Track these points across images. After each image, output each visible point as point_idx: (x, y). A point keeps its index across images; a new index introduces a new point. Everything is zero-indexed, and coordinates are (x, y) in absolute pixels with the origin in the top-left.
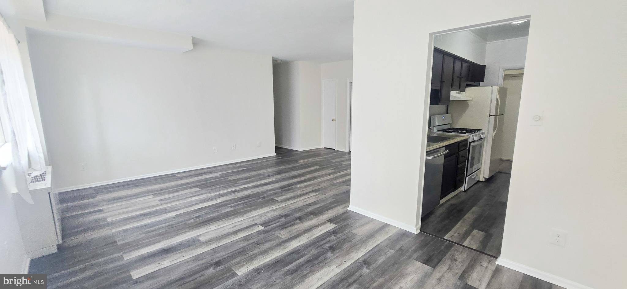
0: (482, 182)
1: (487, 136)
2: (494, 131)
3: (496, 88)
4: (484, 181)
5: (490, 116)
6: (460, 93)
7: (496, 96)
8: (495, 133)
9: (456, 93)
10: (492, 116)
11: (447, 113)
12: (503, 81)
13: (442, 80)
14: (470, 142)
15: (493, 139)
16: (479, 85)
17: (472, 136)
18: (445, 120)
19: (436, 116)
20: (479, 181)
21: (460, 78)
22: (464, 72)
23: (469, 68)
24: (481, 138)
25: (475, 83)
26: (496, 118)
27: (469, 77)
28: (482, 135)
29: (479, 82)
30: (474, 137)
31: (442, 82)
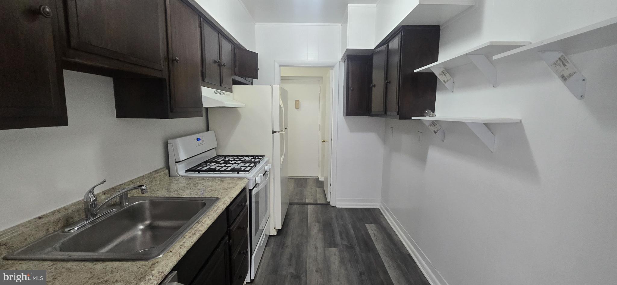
0: (273, 236)
1: (273, 165)
2: (281, 156)
3: (277, 88)
4: (276, 234)
5: (273, 133)
6: (223, 94)
7: (278, 101)
8: (282, 159)
9: (216, 92)
10: (275, 132)
11: (208, 130)
12: (280, 81)
13: (170, 56)
14: (251, 191)
15: (281, 168)
16: (252, 85)
17: (253, 176)
18: (202, 144)
19: (178, 139)
20: (270, 236)
21: (220, 65)
22: (226, 58)
23: (234, 52)
24: (266, 172)
25: (245, 79)
26: (281, 136)
27: (236, 68)
28: (266, 167)
29: (252, 79)
30: (255, 177)
31: (170, 61)
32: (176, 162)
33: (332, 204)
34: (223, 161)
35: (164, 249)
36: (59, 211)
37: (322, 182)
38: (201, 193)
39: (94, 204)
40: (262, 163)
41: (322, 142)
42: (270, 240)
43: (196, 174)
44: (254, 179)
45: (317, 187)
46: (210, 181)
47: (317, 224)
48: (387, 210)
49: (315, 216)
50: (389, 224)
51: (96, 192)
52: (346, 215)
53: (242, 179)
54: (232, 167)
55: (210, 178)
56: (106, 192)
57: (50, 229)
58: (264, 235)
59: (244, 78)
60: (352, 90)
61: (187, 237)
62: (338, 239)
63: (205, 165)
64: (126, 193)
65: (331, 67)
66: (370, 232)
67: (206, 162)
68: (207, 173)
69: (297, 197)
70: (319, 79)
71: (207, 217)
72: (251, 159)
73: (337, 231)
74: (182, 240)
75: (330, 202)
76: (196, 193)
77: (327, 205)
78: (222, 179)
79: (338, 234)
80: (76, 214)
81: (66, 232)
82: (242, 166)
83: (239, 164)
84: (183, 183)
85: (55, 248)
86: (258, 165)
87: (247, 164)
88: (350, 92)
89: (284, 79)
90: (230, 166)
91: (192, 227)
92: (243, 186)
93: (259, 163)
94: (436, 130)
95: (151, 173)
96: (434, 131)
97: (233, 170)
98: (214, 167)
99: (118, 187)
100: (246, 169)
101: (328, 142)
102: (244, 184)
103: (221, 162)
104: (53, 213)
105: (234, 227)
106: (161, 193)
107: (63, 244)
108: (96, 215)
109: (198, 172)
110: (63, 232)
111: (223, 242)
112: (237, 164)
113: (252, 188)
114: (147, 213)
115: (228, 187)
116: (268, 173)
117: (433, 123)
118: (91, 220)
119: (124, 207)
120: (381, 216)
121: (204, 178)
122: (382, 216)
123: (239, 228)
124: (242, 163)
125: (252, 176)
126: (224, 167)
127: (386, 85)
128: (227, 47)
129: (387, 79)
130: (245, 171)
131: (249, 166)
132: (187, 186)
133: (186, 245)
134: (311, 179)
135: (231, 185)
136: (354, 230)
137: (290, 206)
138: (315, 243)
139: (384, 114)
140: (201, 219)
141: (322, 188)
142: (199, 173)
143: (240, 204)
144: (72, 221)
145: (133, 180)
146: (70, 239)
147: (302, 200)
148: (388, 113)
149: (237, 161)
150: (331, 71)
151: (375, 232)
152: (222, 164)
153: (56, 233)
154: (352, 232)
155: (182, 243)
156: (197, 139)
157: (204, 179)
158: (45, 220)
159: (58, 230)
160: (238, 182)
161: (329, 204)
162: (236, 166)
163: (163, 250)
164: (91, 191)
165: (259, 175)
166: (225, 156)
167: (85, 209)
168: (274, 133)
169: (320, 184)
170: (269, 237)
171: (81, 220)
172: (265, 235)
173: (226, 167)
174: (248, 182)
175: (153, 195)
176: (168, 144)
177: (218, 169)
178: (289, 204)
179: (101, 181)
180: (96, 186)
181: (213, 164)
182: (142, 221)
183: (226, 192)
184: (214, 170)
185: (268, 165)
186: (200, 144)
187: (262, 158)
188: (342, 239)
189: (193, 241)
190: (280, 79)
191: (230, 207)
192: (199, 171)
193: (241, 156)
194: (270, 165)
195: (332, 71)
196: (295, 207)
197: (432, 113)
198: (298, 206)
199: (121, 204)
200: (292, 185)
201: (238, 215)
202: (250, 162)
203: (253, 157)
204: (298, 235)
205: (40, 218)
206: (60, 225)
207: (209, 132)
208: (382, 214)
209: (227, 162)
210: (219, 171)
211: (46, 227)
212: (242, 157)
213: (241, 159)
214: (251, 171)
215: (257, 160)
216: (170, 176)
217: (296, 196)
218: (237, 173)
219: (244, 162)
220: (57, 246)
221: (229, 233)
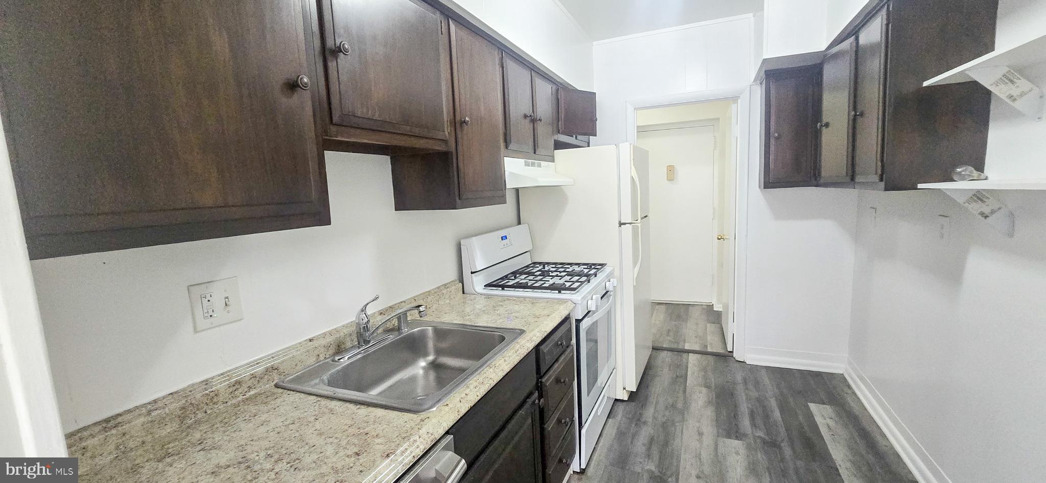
0: (622, 401)
1: (620, 280)
2: (635, 266)
3: (626, 150)
4: (626, 398)
5: (620, 226)
6: (539, 166)
7: (629, 171)
8: (636, 270)
9: (527, 165)
10: (625, 224)
11: (519, 223)
12: (636, 135)
13: (458, 118)
14: (578, 321)
15: (634, 286)
16: (589, 146)
17: (582, 298)
18: (509, 244)
19: (474, 238)
20: (616, 400)
21: (534, 121)
22: (544, 108)
23: (557, 96)
24: (607, 292)
25: (576, 138)
26: (635, 231)
27: (560, 123)
28: (607, 283)
29: (588, 137)
30: (586, 300)
31: (458, 126)
32: (472, 273)
33: (737, 355)
34: (540, 272)
35: (440, 399)
36: (330, 333)
37: (719, 314)
38: (501, 320)
39: (366, 329)
40: (601, 276)
41: (718, 239)
42: (615, 407)
43: (498, 292)
44: (585, 302)
45: (708, 323)
46: (516, 303)
47: (704, 390)
48: (862, 379)
49: (700, 376)
50: (866, 409)
51: (369, 311)
52: (766, 380)
53: (564, 301)
54: (551, 282)
55: (517, 299)
56: (383, 312)
57: (321, 356)
58: (604, 396)
59: (574, 136)
60: (777, 139)
61: (472, 387)
62: (745, 423)
63: (513, 278)
64: (405, 314)
65: (735, 99)
66: (819, 420)
67: (515, 274)
68: (514, 291)
69: (669, 338)
70: (713, 123)
71: (503, 360)
72: (583, 269)
73: (744, 408)
74: (464, 390)
75: (732, 352)
76: (495, 321)
77: (725, 357)
78: (534, 301)
79: (747, 415)
80: (348, 339)
81: (336, 361)
82: (564, 280)
83: (562, 277)
84: (481, 304)
85: (323, 381)
86: (593, 280)
87: (576, 278)
88: (772, 141)
89: (642, 131)
90: (549, 281)
91: (481, 372)
92: (564, 314)
93: (596, 276)
94: (987, 210)
95: (438, 288)
96: (982, 214)
97: (552, 288)
98: (524, 281)
99: (396, 306)
100: (571, 287)
101: (729, 239)
102: (566, 311)
103: (535, 274)
104: (324, 335)
105: (548, 380)
106: (451, 318)
107: (331, 376)
108: (369, 342)
109: (501, 289)
110: (333, 361)
111: (530, 401)
112: (560, 278)
113: (580, 318)
114: (431, 345)
115: (542, 314)
116: (612, 293)
117: (979, 196)
118: (364, 347)
119: (402, 333)
120: (846, 390)
121: (509, 298)
122: (849, 392)
123: (557, 381)
124: (568, 275)
125: (579, 298)
126: (539, 282)
127: (854, 120)
128: (544, 91)
129: (855, 109)
130: (570, 289)
131: (577, 281)
132: (484, 309)
133: (469, 398)
134: (697, 307)
135: (546, 312)
136: (782, 412)
137: (655, 351)
138: (698, 424)
139: (848, 179)
140: (494, 360)
141: (718, 323)
142: (503, 289)
143: (559, 342)
144: (344, 348)
145: (416, 296)
146: (338, 371)
147: (678, 343)
148: (859, 179)
149: (560, 272)
150: (734, 106)
151: (832, 423)
152: (537, 276)
153: (326, 361)
154: (777, 414)
155: (463, 395)
156: (502, 238)
157: (509, 300)
158: (315, 343)
159: (329, 358)
160: (557, 307)
161: (731, 356)
162: (557, 281)
163: (439, 401)
164: (363, 310)
165: (594, 297)
166: (544, 264)
167: (357, 332)
168: (622, 226)
169: (715, 317)
170: (614, 403)
171: (353, 347)
172: (606, 398)
173: (543, 282)
174: (574, 307)
175: (439, 320)
176: (462, 246)
177: (531, 284)
178: (653, 348)
179: (373, 297)
180: (367, 304)
181: (523, 276)
182: (425, 354)
183: (536, 322)
184: (524, 286)
185: (612, 280)
186: (506, 246)
187: (601, 268)
188: (754, 425)
189: (478, 394)
190: (636, 131)
191: (542, 347)
192: (503, 287)
193: (568, 264)
194: (615, 280)
195: (736, 105)
196: (664, 355)
197: (975, 174)
198: (669, 354)
199: (399, 329)
200: (660, 316)
201: (557, 360)
202: (580, 275)
203: (586, 267)
204: (667, 407)
205: (310, 340)
206: (331, 352)
207: (520, 225)
208: (849, 387)
209: (544, 274)
210: (532, 287)
211: (316, 352)
212: (569, 266)
213: (568, 270)
214: (580, 290)
215: (593, 271)
216: (463, 293)
217: (668, 336)
218: (557, 292)
219: (571, 274)
220: (325, 377)
221: (539, 387)
